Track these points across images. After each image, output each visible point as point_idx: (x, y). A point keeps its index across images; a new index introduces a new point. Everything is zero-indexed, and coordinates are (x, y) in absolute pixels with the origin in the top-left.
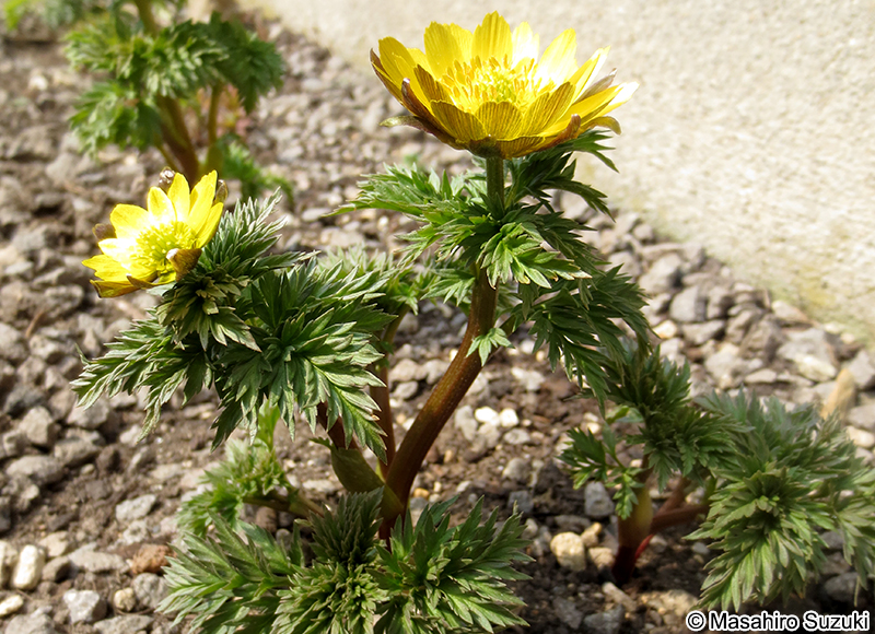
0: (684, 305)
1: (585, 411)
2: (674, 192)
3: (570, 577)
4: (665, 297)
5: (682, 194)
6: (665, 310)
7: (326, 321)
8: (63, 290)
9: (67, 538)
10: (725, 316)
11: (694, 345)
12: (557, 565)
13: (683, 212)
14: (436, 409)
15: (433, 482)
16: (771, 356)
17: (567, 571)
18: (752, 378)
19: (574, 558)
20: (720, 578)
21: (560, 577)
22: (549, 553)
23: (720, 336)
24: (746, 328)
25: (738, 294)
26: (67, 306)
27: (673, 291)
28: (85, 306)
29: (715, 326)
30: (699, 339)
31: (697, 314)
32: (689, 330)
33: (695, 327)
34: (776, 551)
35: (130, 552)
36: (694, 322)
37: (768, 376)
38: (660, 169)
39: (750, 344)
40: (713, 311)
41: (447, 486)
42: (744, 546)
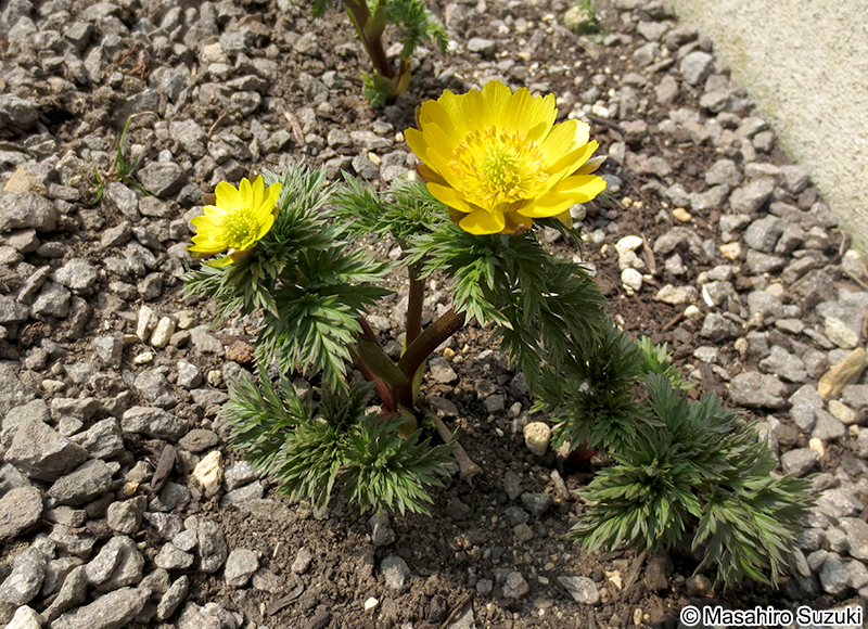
0: (758, 232)
1: (618, 312)
2: (804, 113)
3: (529, 457)
4: (745, 218)
5: (809, 118)
6: (742, 229)
7: (332, 301)
8: (245, 95)
9: (193, 316)
10: (788, 255)
11: (749, 274)
12: (523, 444)
13: (806, 134)
14: (439, 330)
15: (464, 343)
16: (810, 308)
17: (529, 452)
18: (781, 323)
19: (536, 445)
20: (586, 526)
21: (521, 455)
22: (521, 433)
23: (776, 272)
24: (802, 273)
25: (810, 237)
26: (246, 110)
27: (755, 215)
28: (261, 110)
29: (774, 261)
30: (757, 268)
31: (766, 244)
32: (751, 256)
33: (759, 256)
34: (631, 526)
35: (229, 342)
36: (761, 251)
37: (795, 326)
38: (800, 86)
39: (799, 289)
40: (780, 247)
41: (473, 350)
42: (609, 513)
